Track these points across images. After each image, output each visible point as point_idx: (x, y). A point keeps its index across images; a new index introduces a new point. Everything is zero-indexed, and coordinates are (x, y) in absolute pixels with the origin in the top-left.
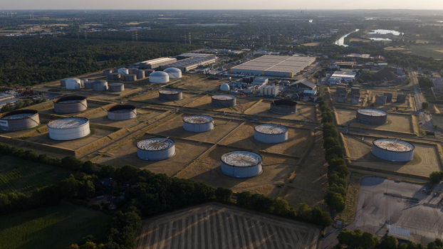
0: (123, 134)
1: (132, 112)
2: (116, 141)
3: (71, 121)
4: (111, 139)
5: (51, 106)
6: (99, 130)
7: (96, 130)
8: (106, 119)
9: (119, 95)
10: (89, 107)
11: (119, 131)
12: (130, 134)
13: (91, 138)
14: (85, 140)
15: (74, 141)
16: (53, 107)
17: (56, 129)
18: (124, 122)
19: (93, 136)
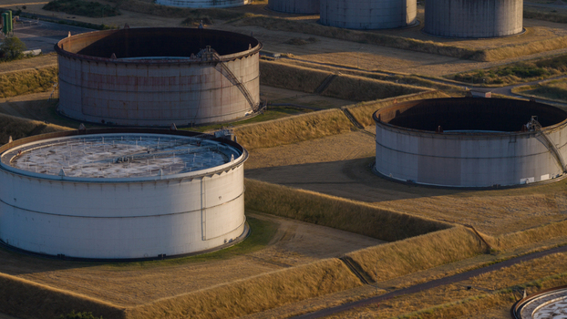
0: (451, 260)
1: (533, 144)
2: (395, 293)
3: (138, 148)
4: (366, 278)
5: (44, 85)
6: (302, 230)
7: (285, 225)
8: (363, 172)
9: (477, 56)
10: (268, 108)
11: (425, 240)
12: (497, 265)
13: (239, 263)
14: (202, 270)
15: (133, 269)
16: (53, 92)
17: (41, 178)
18: (477, 199)
19: (259, 252)
